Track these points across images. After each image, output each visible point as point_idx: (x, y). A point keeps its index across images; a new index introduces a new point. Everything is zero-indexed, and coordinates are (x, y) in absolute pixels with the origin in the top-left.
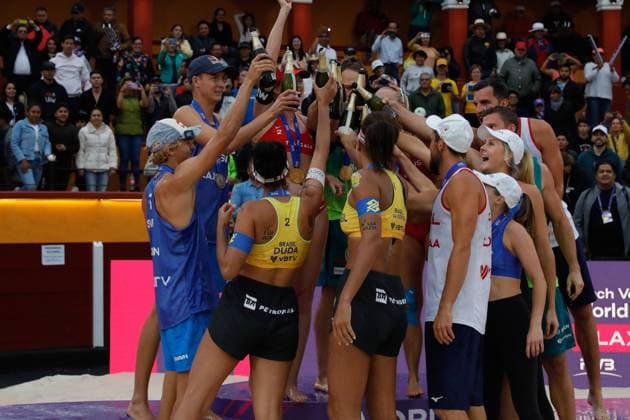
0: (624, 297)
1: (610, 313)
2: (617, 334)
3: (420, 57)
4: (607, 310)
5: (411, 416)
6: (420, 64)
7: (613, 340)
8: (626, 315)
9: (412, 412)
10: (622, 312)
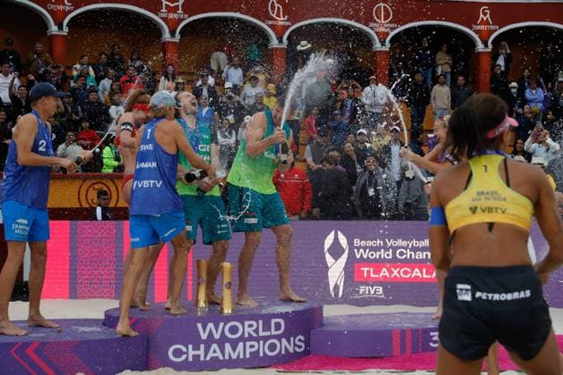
0: (389, 245)
1: (380, 255)
2: (384, 269)
3: (254, 81)
4: (378, 253)
5: (246, 326)
6: (254, 86)
7: (382, 274)
8: (390, 257)
9: (247, 323)
10: (388, 255)
